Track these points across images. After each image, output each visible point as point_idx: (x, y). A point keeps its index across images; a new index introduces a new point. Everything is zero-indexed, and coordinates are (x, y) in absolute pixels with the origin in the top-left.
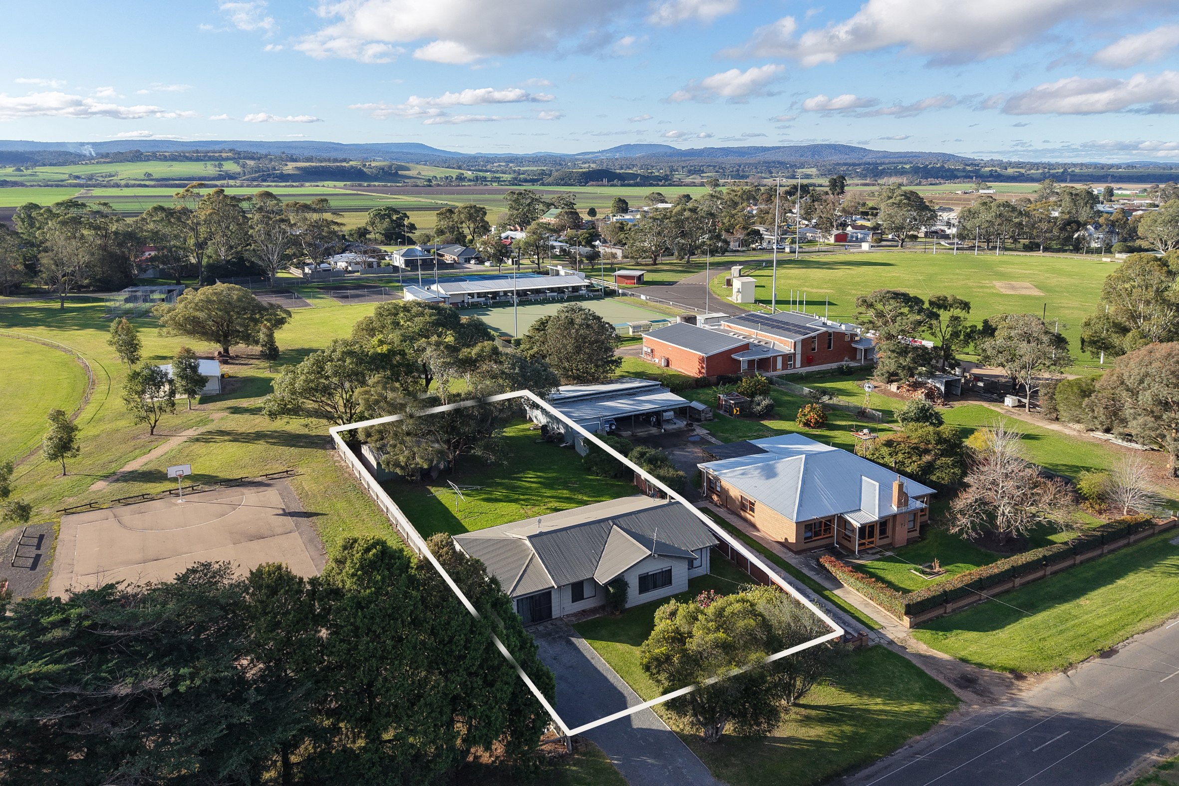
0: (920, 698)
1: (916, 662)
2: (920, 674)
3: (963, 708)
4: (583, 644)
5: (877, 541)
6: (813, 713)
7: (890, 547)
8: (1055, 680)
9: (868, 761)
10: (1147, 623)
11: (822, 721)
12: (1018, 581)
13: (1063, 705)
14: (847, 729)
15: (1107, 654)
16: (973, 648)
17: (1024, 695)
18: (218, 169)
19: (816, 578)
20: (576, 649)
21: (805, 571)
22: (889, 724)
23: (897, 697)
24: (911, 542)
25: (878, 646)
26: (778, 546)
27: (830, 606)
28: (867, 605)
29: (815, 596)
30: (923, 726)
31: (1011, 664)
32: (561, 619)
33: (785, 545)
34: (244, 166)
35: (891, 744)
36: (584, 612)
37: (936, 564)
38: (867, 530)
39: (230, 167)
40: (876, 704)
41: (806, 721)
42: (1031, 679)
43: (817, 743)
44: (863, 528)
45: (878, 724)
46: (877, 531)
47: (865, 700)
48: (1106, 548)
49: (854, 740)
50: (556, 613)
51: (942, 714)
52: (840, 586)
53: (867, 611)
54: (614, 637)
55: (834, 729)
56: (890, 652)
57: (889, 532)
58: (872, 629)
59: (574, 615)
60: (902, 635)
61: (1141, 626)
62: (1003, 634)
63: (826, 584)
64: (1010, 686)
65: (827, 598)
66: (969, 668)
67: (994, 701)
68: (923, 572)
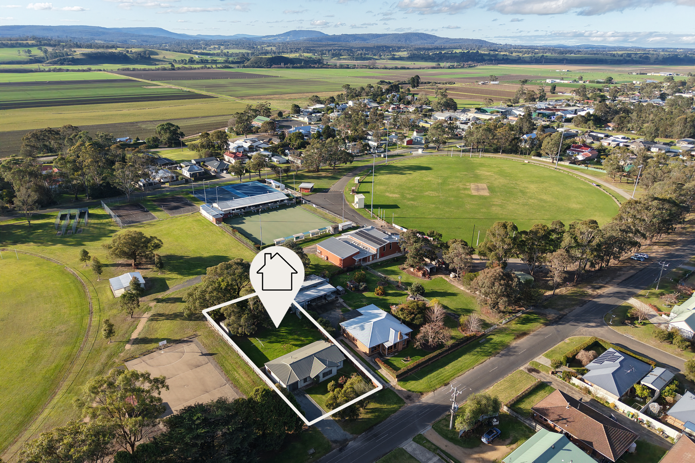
0: (395, 403)
1: (397, 393)
2: (397, 396)
3: (406, 405)
4: (308, 396)
5: (393, 350)
6: (369, 411)
7: (397, 351)
8: (431, 394)
9: (380, 422)
10: (461, 373)
11: (371, 412)
12: (430, 362)
13: (430, 401)
14: (377, 414)
15: (446, 385)
16: (413, 386)
17: (422, 399)
18: (28, 54)
19: (374, 366)
20: (307, 398)
21: (371, 363)
22: (387, 411)
23: (390, 404)
24: (403, 349)
25: (388, 388)
26: (364, 354)
27: (377, 376)
28: (387, 374)
29: (373, 372)
30: (395, 411)
31: (421, 390)
32: (301, 388)
33: (365, 353)
34: (46, 52)
35: (387, 416)
36: (307, 385)
37: (409, 357)
38: (390, 348)
39: (36, 52)
40: (385, 406)
41: (367, 413)
42: (425, 394)
43: (369, 419)
44: (389, 347)
45: (384, 411)
46: (393, 347)
47: (382, 405)
48: (459, 347)
49: (378, 416)
50: (299, 387)
51: (400, 407)
52: (380, 368)
53: (386, 377)
54: (317, 393)
55: (373, 414)
56: (391, 390)
57: (397, 347)
58: (387, 382)
59: (304, 387)
60: (395, 384)
61: (459, 374)
62: (421, 381)
63: (377, 368)
64: (419, 397)
65: (376, 373)
66: (410, 393)
67: (414, 402)
68: (405, 361)
